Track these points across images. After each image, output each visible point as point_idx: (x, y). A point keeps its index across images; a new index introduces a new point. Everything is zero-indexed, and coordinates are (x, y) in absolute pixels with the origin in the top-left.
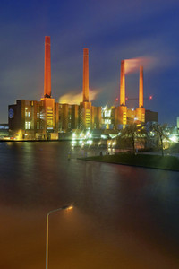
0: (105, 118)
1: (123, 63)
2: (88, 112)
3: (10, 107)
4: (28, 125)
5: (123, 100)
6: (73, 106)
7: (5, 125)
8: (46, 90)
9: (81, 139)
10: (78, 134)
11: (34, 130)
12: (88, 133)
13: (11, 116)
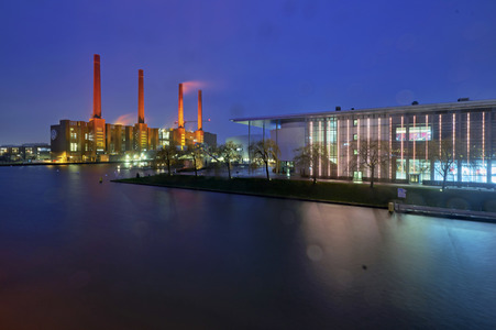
0: (162, 140)
1: (181, 86)
2: (143, 134)
3: (52, 127)
4: (74, 147)
5: (181, 122)
6: (127, 128)
7: (47, 147)
8: (95, 110)
9: (136, 160)
10: (132, 156)
11: (81, 152)
12: (142, 154)
13: (54, 138)
